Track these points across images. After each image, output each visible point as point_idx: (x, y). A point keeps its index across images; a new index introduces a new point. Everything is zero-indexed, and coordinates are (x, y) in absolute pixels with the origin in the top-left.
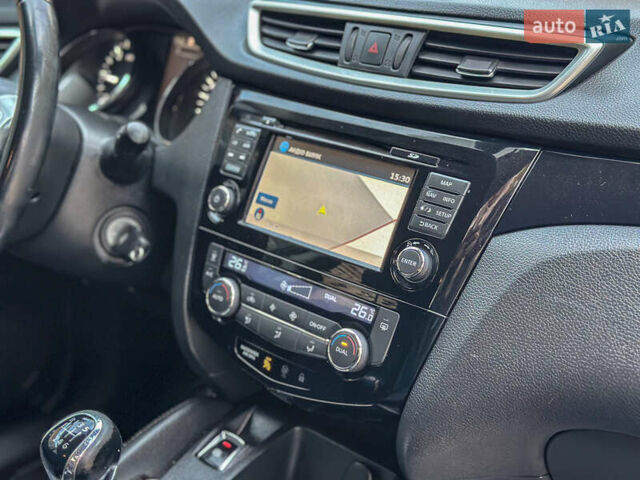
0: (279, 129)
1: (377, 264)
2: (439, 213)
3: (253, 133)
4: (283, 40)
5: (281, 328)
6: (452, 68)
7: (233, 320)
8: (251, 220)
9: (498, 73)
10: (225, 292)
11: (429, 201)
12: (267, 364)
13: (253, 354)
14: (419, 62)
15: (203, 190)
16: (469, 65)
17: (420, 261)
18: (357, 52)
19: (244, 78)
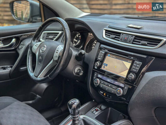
0: (108, 52)
1: (125, 77)
2: (136, 68)
3: (103, 52)
4: (110, 36)
5: (107, 88)
6: (140, 42)
7: (99, 86)
8: (102, 68)
9: (148, 44)
10: (97, 81)
11: (134, 66)
12: (105, 94)
13: (102, 93)
14: (134, 41)
15: (94, 63)
16: (143, 42)
17: (133, 76)
18: (123, 39)
19: (102, 42)
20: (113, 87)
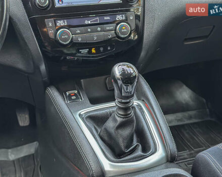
5: (95, 36)
8: (58, 5)
10: (67, 33)
13: (86, 51)
20: (108, 28)
